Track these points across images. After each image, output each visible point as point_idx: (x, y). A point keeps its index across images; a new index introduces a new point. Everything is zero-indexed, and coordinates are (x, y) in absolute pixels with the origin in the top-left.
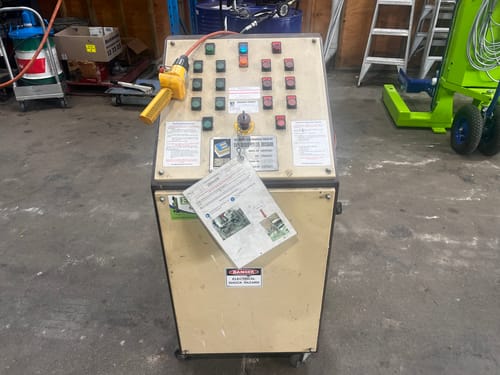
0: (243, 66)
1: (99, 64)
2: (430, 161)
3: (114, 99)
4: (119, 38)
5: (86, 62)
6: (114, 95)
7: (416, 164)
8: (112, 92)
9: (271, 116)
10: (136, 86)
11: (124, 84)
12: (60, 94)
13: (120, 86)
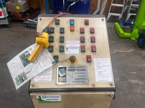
0: (72, 31)
1: (21, 13)
2: (131, 50)
3: (26, 25)
4: (28, 4)
5: (16, 12)
6: (26, 24)
7: (127, 52)
8: (25, 22)
9: (84, 56)
10: (33, 21)
11: (29, 20)
12: (7, 23)
13: (28, 20)
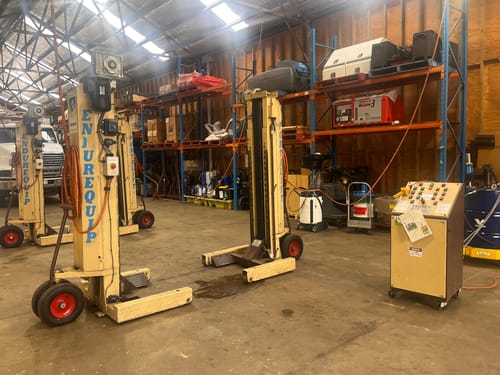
0: (430, 189)
9: (433, 201)
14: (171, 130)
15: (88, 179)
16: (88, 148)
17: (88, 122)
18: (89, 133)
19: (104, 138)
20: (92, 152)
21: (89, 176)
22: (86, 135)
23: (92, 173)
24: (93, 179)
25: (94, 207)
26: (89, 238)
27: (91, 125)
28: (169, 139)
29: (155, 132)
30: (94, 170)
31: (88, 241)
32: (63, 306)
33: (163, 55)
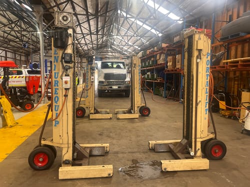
14: (178, 62)
15: (56, 89)
16: (56, 71)
17: (56, 56)
18: (57, 62)
19: (65, 64)
20: (58, 73)
21: (56, 87)
22: (55, 63)
23: (58, 86)
24: (58, 89)
25: (58, 106)
26: (56, 124)
27: (58, 57)
28: (177, 67)
29: (171, 63)
30: (59, 84)
31: (55, 126)
32: (41, 160)
33: (179, 20)
